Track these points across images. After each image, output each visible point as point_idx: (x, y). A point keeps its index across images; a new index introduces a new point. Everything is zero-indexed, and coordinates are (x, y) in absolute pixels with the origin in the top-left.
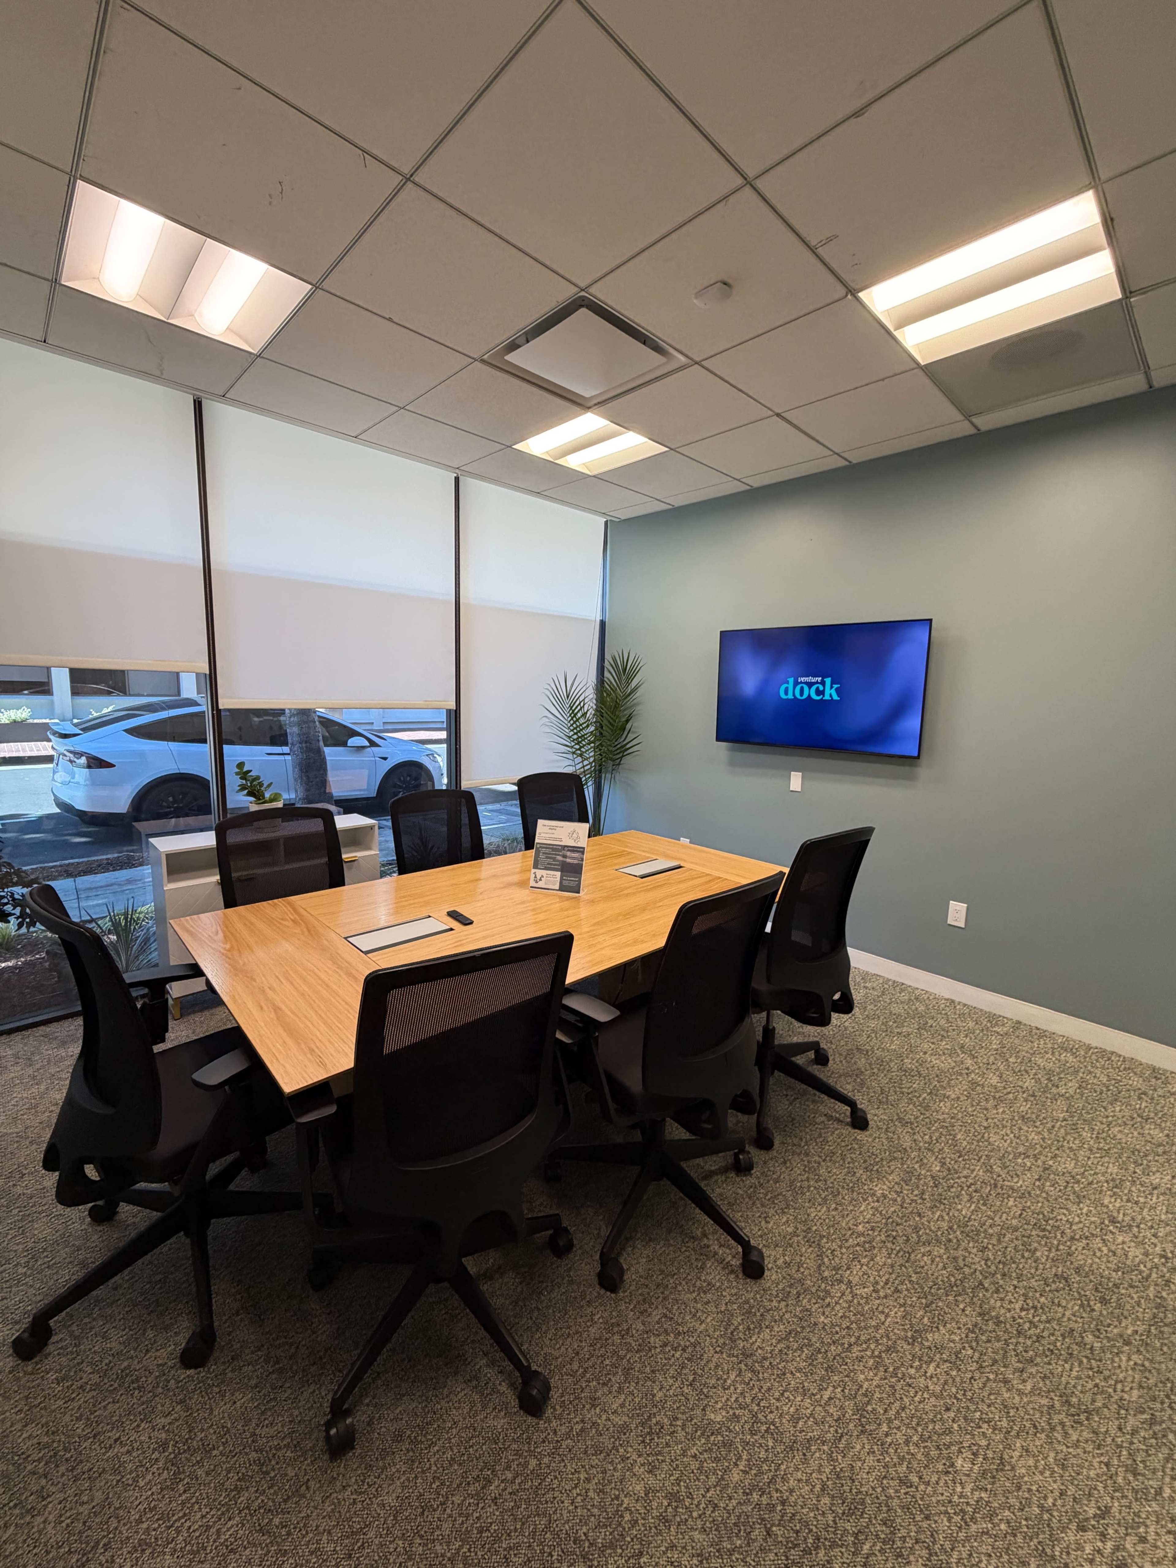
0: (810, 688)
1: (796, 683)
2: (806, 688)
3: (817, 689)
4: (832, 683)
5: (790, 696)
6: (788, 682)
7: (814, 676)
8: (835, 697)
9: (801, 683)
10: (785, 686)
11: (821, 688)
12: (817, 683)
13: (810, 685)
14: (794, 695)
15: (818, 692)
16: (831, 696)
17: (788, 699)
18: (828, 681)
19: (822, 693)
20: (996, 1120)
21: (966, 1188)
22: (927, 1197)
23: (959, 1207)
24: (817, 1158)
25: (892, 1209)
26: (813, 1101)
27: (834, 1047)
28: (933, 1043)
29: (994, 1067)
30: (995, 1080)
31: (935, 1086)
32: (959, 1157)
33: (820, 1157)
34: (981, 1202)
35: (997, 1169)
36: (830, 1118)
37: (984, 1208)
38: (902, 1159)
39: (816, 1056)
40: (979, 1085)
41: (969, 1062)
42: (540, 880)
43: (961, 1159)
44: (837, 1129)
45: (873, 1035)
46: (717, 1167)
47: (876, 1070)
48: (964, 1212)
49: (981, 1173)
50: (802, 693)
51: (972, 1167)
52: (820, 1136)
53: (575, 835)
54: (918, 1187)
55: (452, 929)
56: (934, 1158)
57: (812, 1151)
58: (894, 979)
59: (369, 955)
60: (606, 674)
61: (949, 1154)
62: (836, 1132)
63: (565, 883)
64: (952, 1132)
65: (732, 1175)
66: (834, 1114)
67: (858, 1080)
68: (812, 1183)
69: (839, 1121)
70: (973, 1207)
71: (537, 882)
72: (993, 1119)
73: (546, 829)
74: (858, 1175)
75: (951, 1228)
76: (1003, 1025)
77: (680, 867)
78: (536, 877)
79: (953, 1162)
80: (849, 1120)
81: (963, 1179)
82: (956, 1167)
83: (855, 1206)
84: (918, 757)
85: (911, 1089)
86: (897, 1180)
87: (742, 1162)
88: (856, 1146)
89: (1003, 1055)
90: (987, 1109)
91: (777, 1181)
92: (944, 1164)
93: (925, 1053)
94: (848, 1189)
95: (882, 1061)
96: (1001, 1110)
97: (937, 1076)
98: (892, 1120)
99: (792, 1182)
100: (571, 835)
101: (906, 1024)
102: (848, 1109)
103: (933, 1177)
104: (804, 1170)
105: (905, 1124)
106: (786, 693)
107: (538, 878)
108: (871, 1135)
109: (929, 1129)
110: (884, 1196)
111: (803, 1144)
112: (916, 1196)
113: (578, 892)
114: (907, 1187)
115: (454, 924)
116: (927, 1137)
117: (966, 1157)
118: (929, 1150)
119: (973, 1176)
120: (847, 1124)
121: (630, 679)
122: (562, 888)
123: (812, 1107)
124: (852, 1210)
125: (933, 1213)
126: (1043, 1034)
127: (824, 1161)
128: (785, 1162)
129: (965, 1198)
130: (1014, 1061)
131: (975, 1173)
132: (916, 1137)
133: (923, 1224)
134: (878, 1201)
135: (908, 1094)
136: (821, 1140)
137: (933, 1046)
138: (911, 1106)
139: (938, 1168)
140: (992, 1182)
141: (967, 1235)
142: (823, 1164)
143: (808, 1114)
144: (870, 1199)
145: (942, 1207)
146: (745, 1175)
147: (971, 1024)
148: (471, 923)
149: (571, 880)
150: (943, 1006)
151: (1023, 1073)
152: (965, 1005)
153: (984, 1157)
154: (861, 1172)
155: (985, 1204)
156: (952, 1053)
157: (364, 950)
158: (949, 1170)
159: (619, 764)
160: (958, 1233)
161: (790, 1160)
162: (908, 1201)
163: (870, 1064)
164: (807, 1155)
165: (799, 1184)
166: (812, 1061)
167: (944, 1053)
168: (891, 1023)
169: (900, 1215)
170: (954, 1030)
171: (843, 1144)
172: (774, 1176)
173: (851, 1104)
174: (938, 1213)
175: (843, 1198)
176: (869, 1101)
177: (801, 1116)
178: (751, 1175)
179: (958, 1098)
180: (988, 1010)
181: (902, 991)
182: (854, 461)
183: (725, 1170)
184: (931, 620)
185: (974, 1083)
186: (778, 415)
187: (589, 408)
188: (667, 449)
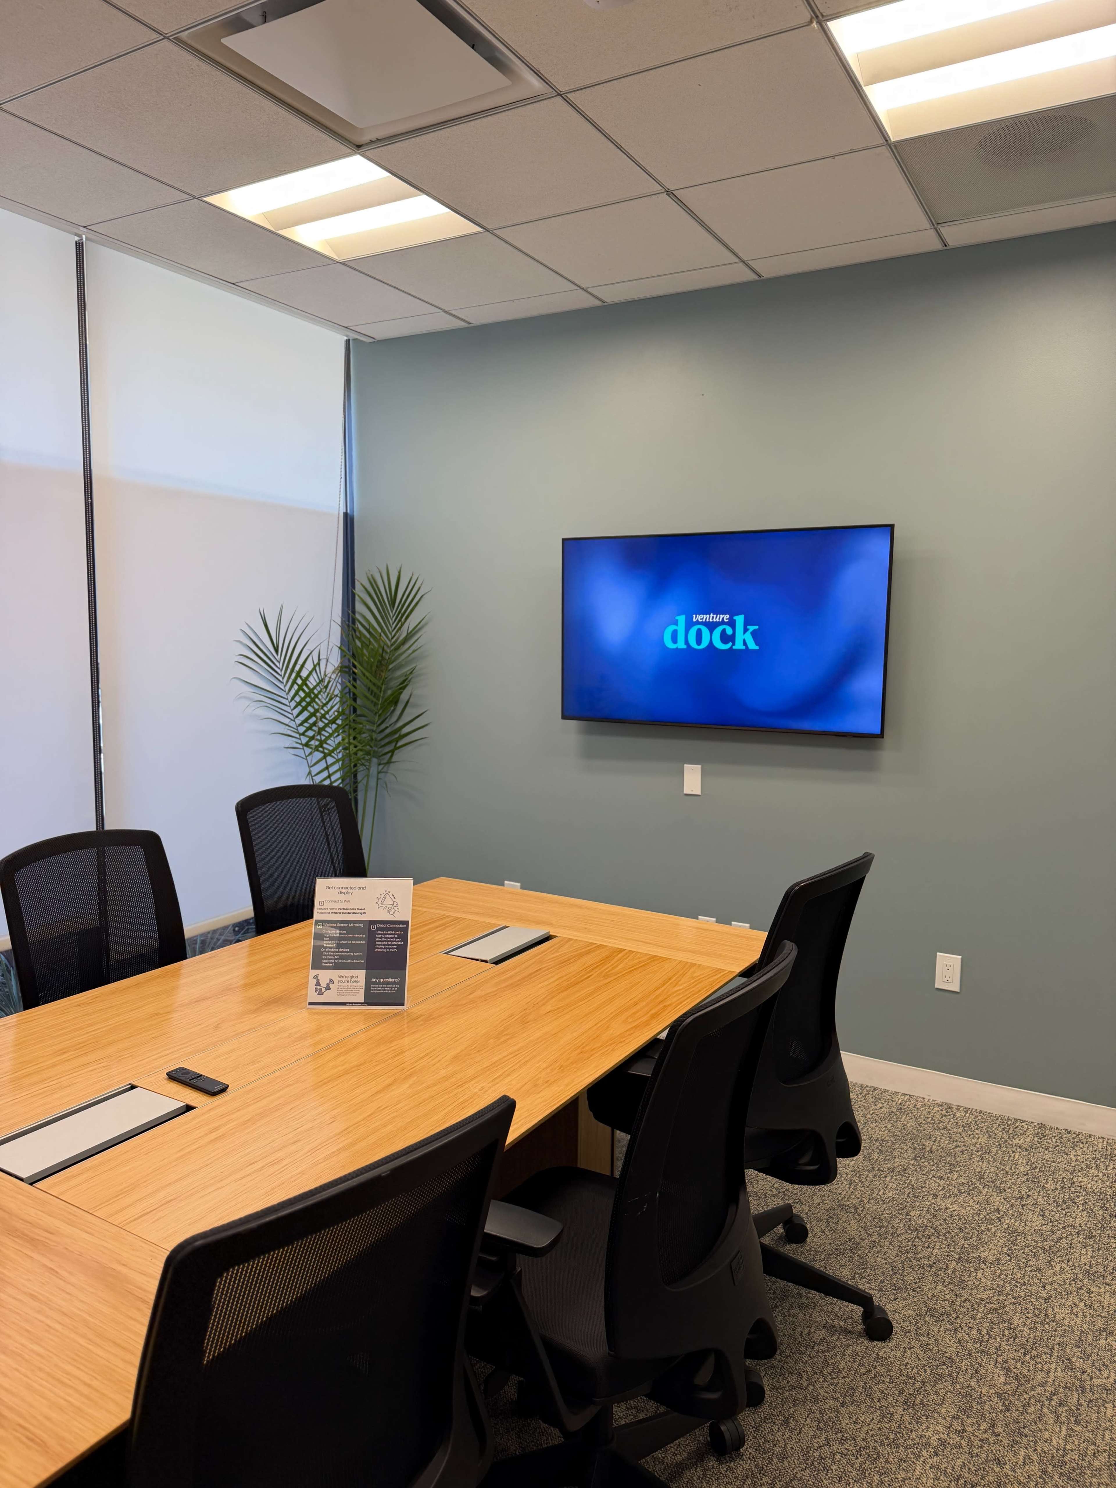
0: (711, 632)
1: (689, 624)
2: (705, 631)
3: (724, 631)
4: (746, 624)
5: (681, 645)
6: (676, 623)
7: (716, 613)
8: (752, 645)
9: (698, 623)
10: (671, 628)
11: (729, 631)
12: (723, 623)
13: (712, 626)
14: (687, 642)
15: (725, 638)
16: (745, 643)
17: (677, 649)
18: (740, 620)
19: (732, 639)
20: (1055, 1285)
21: (1047, 1403)
22: (1001, 1430)
23: (1047, 1435)
24: (832, 1402)
25: (959, 1462)
26: (801, 1307)
27: (807, 1209)
28: (941, 1178)
29: (1030, 1201)
30: (1036, 1221)
31: (963, 1247)
32: (1025, 1354)
33: (836, 1399)
34: (1073, 1419)
35: (1078, 1363)
36: (832, 1329)
37: (1078, 1428)
38: (950, 1375)
39: (787, 1231)
40: (1019, 1234)
41: (997, 1199)
42: (328, 988)
43: (1028, 1357)
44: (848, 1346)
45: (856, 1179)
46: (685, 1455)
47: (875, 1237)
48: (1054, 1442)
49: (1059, 1374)
50: (699, 641)
51: (1046, 1367)
52: (826, 1364)
53: (388, 901)
54: (983, 1416)
55: (189, 1108)
56: (992, 1363)
57: (823, 1393)
58: (860, 1082)
59: (38, 1185)
60: (359, 607)
61: (1010, 1353)
62: (848, 1352)
63: (375, 990)
64: (1005, 1317)
65: (712, 1462)
66: (836, 1322)
67: (856, 1258)
68: (835, 1447)
69: (847, 1332)
70: (1064, 1432)
71: (321, 993)
72: (1051, 1284)
73: (334, 895)
74: (897, 1417)
75: (1044, 1472)
76: (1024, 1133)
77: (547, 938)
78: (318, 984)
79: (1019, 1365)
80: (860, 1327)
81: (1039, 1390)
82: (1025, 1372)
83: (907, 1472)
84: (881, 735)
85: (932, 1258)
86: (953, 1412)
87: (727, 1436)
88: (882, 1370)
89: (1035, 1180)
90: (1039, 1270)
91: (783, 1458)
92: (1008, 1370)
93: (935, 1196)
94: (889, 1445)
95: (881, 1220)
96: (1058, 1268)
97: (961, 1230)
98: (921, 1315)
99: (806, 1452)
100: (381, 901)
101: (896, 1153)
102: (859, 1310)
103: (999, 1395)
104: (819, 1428)
105: (940, 1317)
106: (674, 640)
107: (324, 984)
108: (897, 1346)
109: (974, 1318)
110: (943, 1443)
111: (805, 1384)
112: (985, 1432)
113: (403, 1005)
114: (969, 1421)
115: (191, 1097)
116: (974, 1332)
117: (1034, 1353)
118: (982, 1351)
119: (1050, 1380)
120: (860, 1335)
121: (403, 616)
122: (371, 999)
123: (801, 1316)
124: (904, 1480)
125: (1016, 1454)
126: (1077, 1139)
127: (843, 1404)
128: (786, 1422)
129: (1050, 1419)
130: (1053, 1187)
131: (1052, 1375)
132: (959, 1336)
133: (1007, 1476)
134: (937, 1455)
135: (931, 1266)
136: (830, 1369)
137: (942, 1183)
138: (940, 1287)
139: (1002, 1379)
140: (1078, 1383)
141: (1069, 1478)
142: (843, 1410)
143: (799, 1329)
144: (924, 1453)
145: (1025, 1440)
146: (732, 1460)
147: (983, 1139)
148: (224, 1089)
149: (386, 983)
150: (938, 1116)
151: (1069, 1203)
152: (966, 1110)
153: (1056, 1347)
154: (900, 1411)
155: (1077, 1422)
156: (971, 1190)
157: (24, 1176)
158: (1017, 1378)
159: (389, 762)
160: (1056, 1477)
161: (792, 1416)
162: (977, 1443)
163: (866, 1228)
164: (816, 1400)
165: (817, 1454)
166: (780, 1238)
167: (961, 1193)
168: (875, 1156)
169: (973, 1469)
170: (962, 1152)
171: (863, 1370)
172: (777, 1449)
173: (863, 1299)
174: (1022, 1453)
175: (887, 1462)
176: (880, 1290)
177: (790, 1336)
178: (740, 1456)
179: (998, 1260)
180: (998, 1113)
181: (877, 1100)
182: (766, 275)
183: (699, 1457)
184: (892, 527)
185: (1011, 1232)
186: (669, 193)
187: (359, 147)
188: (478, 229)
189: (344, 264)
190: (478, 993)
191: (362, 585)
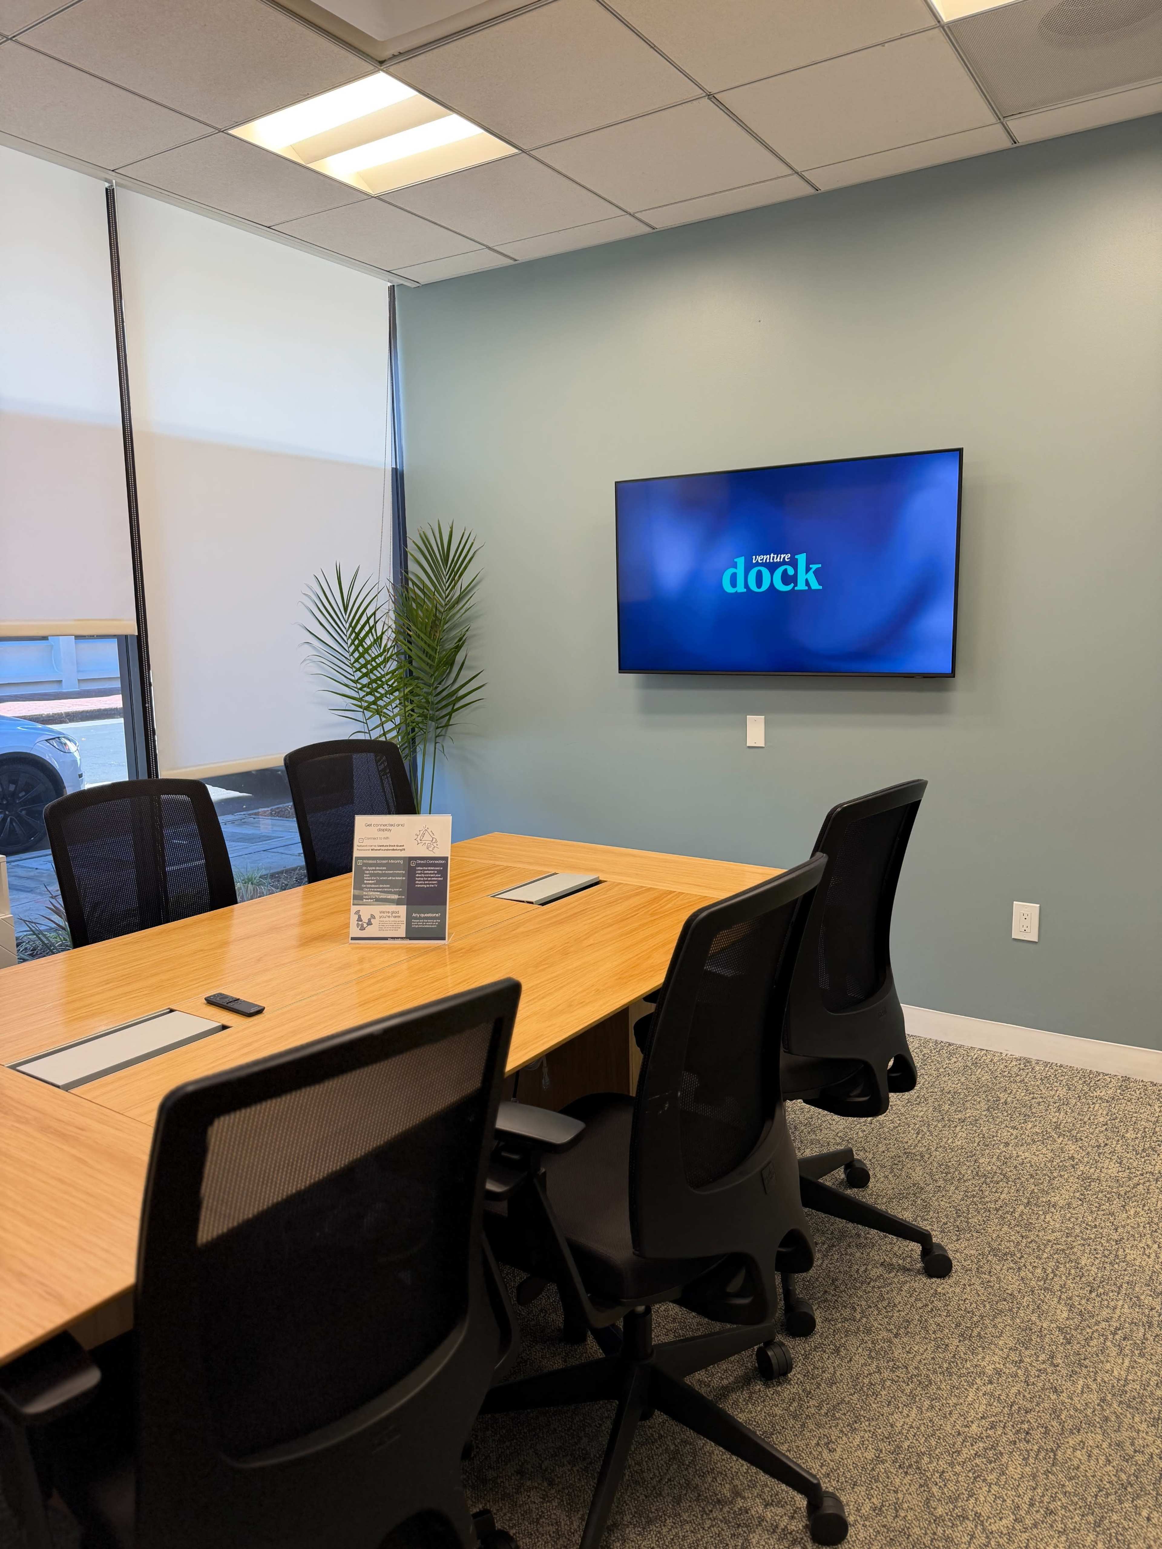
0: (772, 574)
1: (749, 567)
2: (766, 573)
3: (785, 572)
4: (809, 563)
5: (740, 588)
6: (735, 566)
7: (777, 553)
8: (815, 585)
9: (757, 564)
10: (731, 571)
11: (791, 571)
12: (784, 563)
13: (772, 567)
14: (746, 585)
15: (787, 579)
16: (807, 583)
17: (737, 594)
18: (802, 558)
19: (794, 579)
20: (1129, 1228)
21: (1110, 1337)
22: (1060, 1361)
23: (1108, 1366)
24: (885, 1334)
25: (1014, 1390)
26: (859, 1246)
27: (871, 1156)
28: (1014, 1128)
29: (1107, 1149)
30: (1113, 1169)
31: (1033, 1192)
32: (1091, 1292)
33: (890, 1331)
34: (1137, 1352)
35: (1147, 1300)
36: (889, 1267)
37: (1142, 1360)
38: (1010, 1310)
39: (848, 1176)
40: (1093, 1180)
41: (1072, 1148)
42: (369, 923)
43: (1094, 1295)
44: (906, 1282)
45: (925, 1129)
46: (732, 1379)
47: (941, 1183)
48: (1116, 1373)
49: (1126, 1310)
50: (759, 583)
51: (1112, 1304)
52: (882, 1298)
53: (427, 837)
54: (1043, 1348)
55: (224, 1027)
56: (1056, 1300)
57: (876, 1325)
58: (934, 1038)
59: (73, 1091)
61: (1076, 1290)
62: (906, 1288)
63: (415, 924)
64: (1073, 1257)
65: (759, 1386)
66: (894, 1261)
67: (919, 1202)
68: (886, 1374)
69: (905, 1270)
70: (1127, 1363)
71: (363, 929)
72: (1124, 1227)
73: (373, 832)
74: (952, 1348)
75: (1103, 1400)
76: (1106, 1086)
77: (597, 883)
78: (360, 919)
79: (1083, 1302)
80: (920, 1265)
81: (1104, 1324)
82: (1090, 1307)
83: (959, 1397)
84: (953, 674)
85: (1000, 1203)
86: (1011, 1344)
87: (774, 1361)
88: (940, 1305)
89: (1115, 1130)
90: (1112, 1214)
91: (832, 1383)
92: (1072, 1306)
93: (1007, 1144)
94: (942, 1373)
95: (948, 1167)
96: (1132, 1212)
97: (1032, 1176)
98: (983, 1254)
99: (855, 1379)
100: (419, 837)
101: (968, 1105)
102: (916, 1248)
103: (1060, 1329)
104: (870, 1357)
105: (1003, 1257)
106: (734, 584)
107: (365, 919)
108: (957, 1283)
109: (1039, 1258)
110: (999, 1373)
111: (858, 1317)
112: (1044, 1362)
113: (444, 939)
114: (1027, 1353)
115: (226, 1018)
116: (1039, 1271)
117: (1101, 1290)
118: (1046, 1289)
119: (1116, 1316)
120: (919, 1272)
121: (456, 574)
122: (412, 934)
123: (858, 1255)
124: (955, 1405)
125: (1074, 1383)
127: (896, 1335)
128: (837, 1351)
129: (1114, 1351)
130: (1134, 1136)
131: (1118, 1311)
132: (1022, 1274)
133: (1063, 1403)
134: (991, 1382)
135: (997, 1210)
136: (885, 1303)
137: (1015, 1132)
138: (1006, 1228)
139: (1065, 1315)
140: (1145, 1319)
141: (1129, 1406)
142: (896, 1341)
143: (856, 1267)
144: (978, 1381)
145: (1085, 1371)
146: (780, 1384)
147: (1062, 1092)
148: (260, 1011)
149: (427, 918)
150: (1015, 1069)
151: (1150, 1151)
152: (1046, 1064)
153: (1125, 1286)
154: (956, 1342)
155: (1141, 1355)
156: (1045, 1137)
157: (60, 1083)
158: (1081, 1314)
159: (447, 725)
160: (1115, 1405)
161: (843, 1345)
162: (1034, 1372)
163: (931, 1175)
164: (868, 1331)
165: (866, 1381)
166: (841, 1183)
167: (1034, 1141)
168: (947, 1106)
169: (1028, 1396)
170: (1039, 1104)
171: (920, 1305)
172: (826, 1375)
173: (922, 1237)
174: (1081, 1383)
175: (939, 1388)
176: (943, 1232)
177: (846, 1273)
178: (789, 1381)
179: (1069, 1204)
180: (1080, 1067)
181: (951, 1054)
182: (823, 188)
183: (746, 1381)
184: (960, 451)
185: (1086, 1179)
186: (710, 96)
187: (381, 63)
188: (516, 151)
189: (378, 198)
190: (521, 929)
191: (413, 542)
